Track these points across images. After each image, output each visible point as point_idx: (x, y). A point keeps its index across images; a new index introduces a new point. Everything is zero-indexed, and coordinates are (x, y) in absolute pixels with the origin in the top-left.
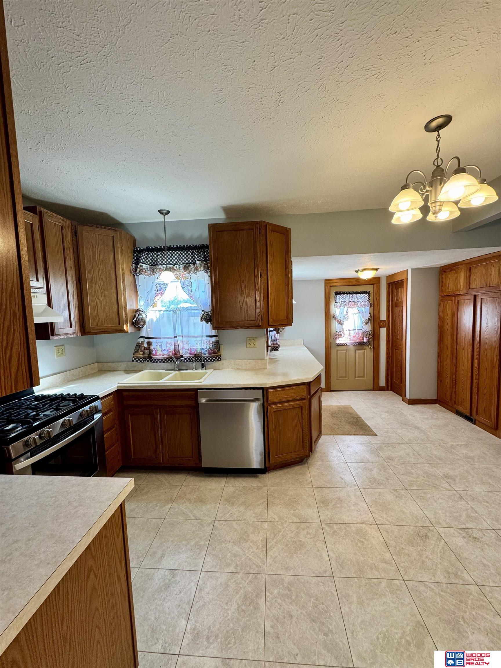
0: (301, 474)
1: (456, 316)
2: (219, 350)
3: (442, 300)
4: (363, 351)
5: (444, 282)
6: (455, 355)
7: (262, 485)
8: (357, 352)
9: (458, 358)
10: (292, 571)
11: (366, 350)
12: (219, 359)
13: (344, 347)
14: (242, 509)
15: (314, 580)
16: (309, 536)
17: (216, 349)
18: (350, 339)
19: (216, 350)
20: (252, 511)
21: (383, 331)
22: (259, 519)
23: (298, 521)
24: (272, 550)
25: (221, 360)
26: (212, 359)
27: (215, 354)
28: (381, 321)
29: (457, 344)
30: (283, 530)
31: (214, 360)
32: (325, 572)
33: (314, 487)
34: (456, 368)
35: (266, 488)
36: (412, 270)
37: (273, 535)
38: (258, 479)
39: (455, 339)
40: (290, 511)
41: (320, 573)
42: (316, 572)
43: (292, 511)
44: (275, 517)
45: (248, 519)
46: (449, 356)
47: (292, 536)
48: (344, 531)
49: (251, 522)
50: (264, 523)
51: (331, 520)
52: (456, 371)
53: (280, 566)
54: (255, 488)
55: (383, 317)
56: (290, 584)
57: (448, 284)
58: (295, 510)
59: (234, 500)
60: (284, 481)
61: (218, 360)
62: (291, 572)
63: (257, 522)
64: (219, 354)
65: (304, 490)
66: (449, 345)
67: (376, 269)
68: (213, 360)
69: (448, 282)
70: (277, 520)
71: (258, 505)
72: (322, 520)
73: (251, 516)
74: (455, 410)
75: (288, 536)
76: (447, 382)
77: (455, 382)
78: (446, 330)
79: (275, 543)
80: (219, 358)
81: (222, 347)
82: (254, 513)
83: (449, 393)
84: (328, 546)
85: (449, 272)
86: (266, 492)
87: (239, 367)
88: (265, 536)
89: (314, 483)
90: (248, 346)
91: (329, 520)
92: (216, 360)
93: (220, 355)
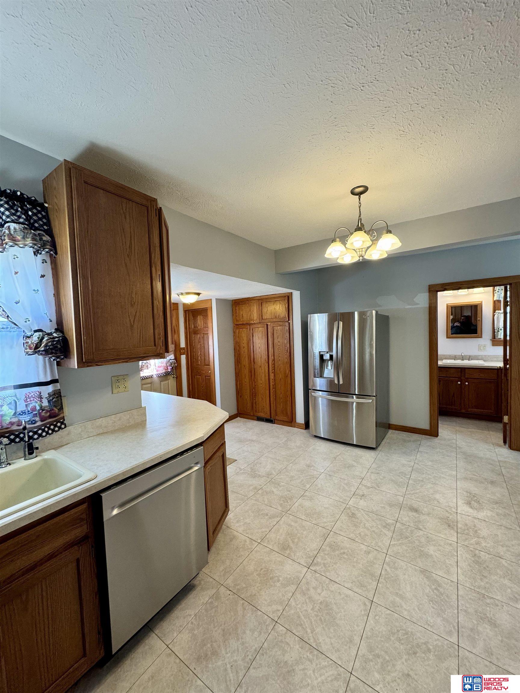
0: (231, 540)
1: (252, 341)
2: (61, 409)
3: (237, 328)
4: (167, 381)
5: (238, 312)
6: (253, 373)
7: (212, 592)
8: (162, 383)
9: (256, 374)
10: (355, 638)
11: (169, 381)
12: (63, 426)
13: (149, 381)
14: (234, 644)
15: (371, 621)
16: (319, 591)
17: (56, 407)
18: (156, 370)
19: (56, 410)
20: (248, 632)
21: (183, 358)
22: (267, 629)
23: (294, 587)
24: (320, 643)
25: (65, 427)
26: (49, 428)
27: (55, 417)
28: (181, 349)
29: (254, 363)
30: (298, 610)
31: (53, 431)
32: (365, 604)
33: (259, 541)
34: (255, 382)
35: (222, 590)
36: (217, 300)
37: (300, 628)
38: (198, 588)
39: (252, 361)
40: (275, 586)
41: (365, 610)
42: (363, 613)
43: (278, 584)
44: (275, 607)
45: (256, 646)
46: (247, 375)
47: (312, 607)
48: (326, 557)
49: (265, 644)
50: (276, 627)
51: (310, 557)
52: (255, 386)
53: (345, 647)
54: (211, 603)
55: (183, 345)
56: (371, 649)
57: (242, 315)
58: (279, 581)
59: (209, 645)
60: (228, 563)
61: (60, 428)
62: (357, 639)
63: (270, 636)
64: (61, 416)
65: (256, 552)
66: (247, 365)
67: (198, 294)
68: (50, 432)
69: (241, 313)
70: (281, 608)
71: (243, 616)
72: (305, 565)
73: (256, 638)
74: (256, 418)
75: (309, 611)
76: (247, 396)
77: (254, 394)
78: (243, 352)
79: (312, 633)
80: (62, 423)
81: (64, 401)
82: (252, 631)
83: (249, 404)
84: (337, 580)
85: (242, 304)
86: (229, 592)
87: (101, 431)
88: (297, 638)
89: (254, 538)
90: (115, 391)
91: (309, 560)
92: (57, 429)
93: (63, 418)
